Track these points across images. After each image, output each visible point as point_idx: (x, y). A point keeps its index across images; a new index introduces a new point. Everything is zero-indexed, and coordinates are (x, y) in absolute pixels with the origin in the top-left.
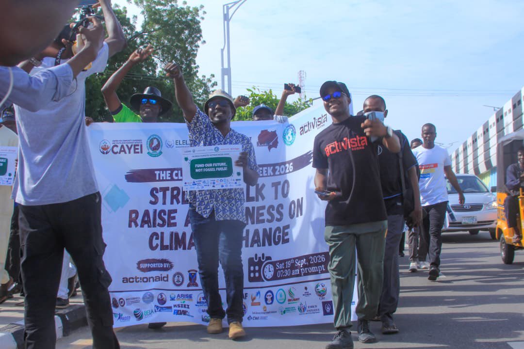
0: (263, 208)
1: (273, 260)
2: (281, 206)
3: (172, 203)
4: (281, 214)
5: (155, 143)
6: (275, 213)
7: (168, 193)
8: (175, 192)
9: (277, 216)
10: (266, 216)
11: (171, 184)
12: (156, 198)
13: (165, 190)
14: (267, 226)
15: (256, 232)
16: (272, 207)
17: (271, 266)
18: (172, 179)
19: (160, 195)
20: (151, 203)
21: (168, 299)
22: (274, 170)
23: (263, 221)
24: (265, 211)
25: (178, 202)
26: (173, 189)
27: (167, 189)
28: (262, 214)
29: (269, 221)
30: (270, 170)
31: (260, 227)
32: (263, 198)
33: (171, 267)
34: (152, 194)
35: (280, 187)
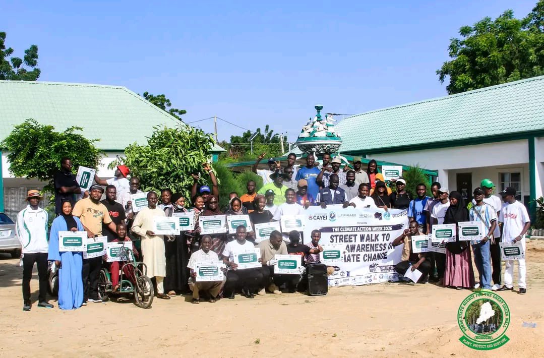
0: (378, 244)
1: (379, 265)
2: (385, 244)
3: (340, 242)
4: (385, 247)
5: (333, 215)
6: (383, 247)
7: (338, 238)
8: (341, 237)
9: (383, 248)
10: (379, 248)
11: (339, 234)
12: (333, 240)
13: (336, 236)
14: (379, 252)
15: (375, 255)
16: (382, 244)
17: (379, 268)
18: (340, 231)
19: (334, 238)
20: (331, 242)
21: (339, 282)
22: (383, 228)
23: (378, 250)
24: (378, 246)
25: (342, 241)
26: (340, 236)
27: (338, 236)
28: (377, 247)
29: (380, 250)
30: (381, 228)
31: (377, 253)
32: (378, 240)
33: (339, 269)
34: (331, 238)
35: (385, 236)
